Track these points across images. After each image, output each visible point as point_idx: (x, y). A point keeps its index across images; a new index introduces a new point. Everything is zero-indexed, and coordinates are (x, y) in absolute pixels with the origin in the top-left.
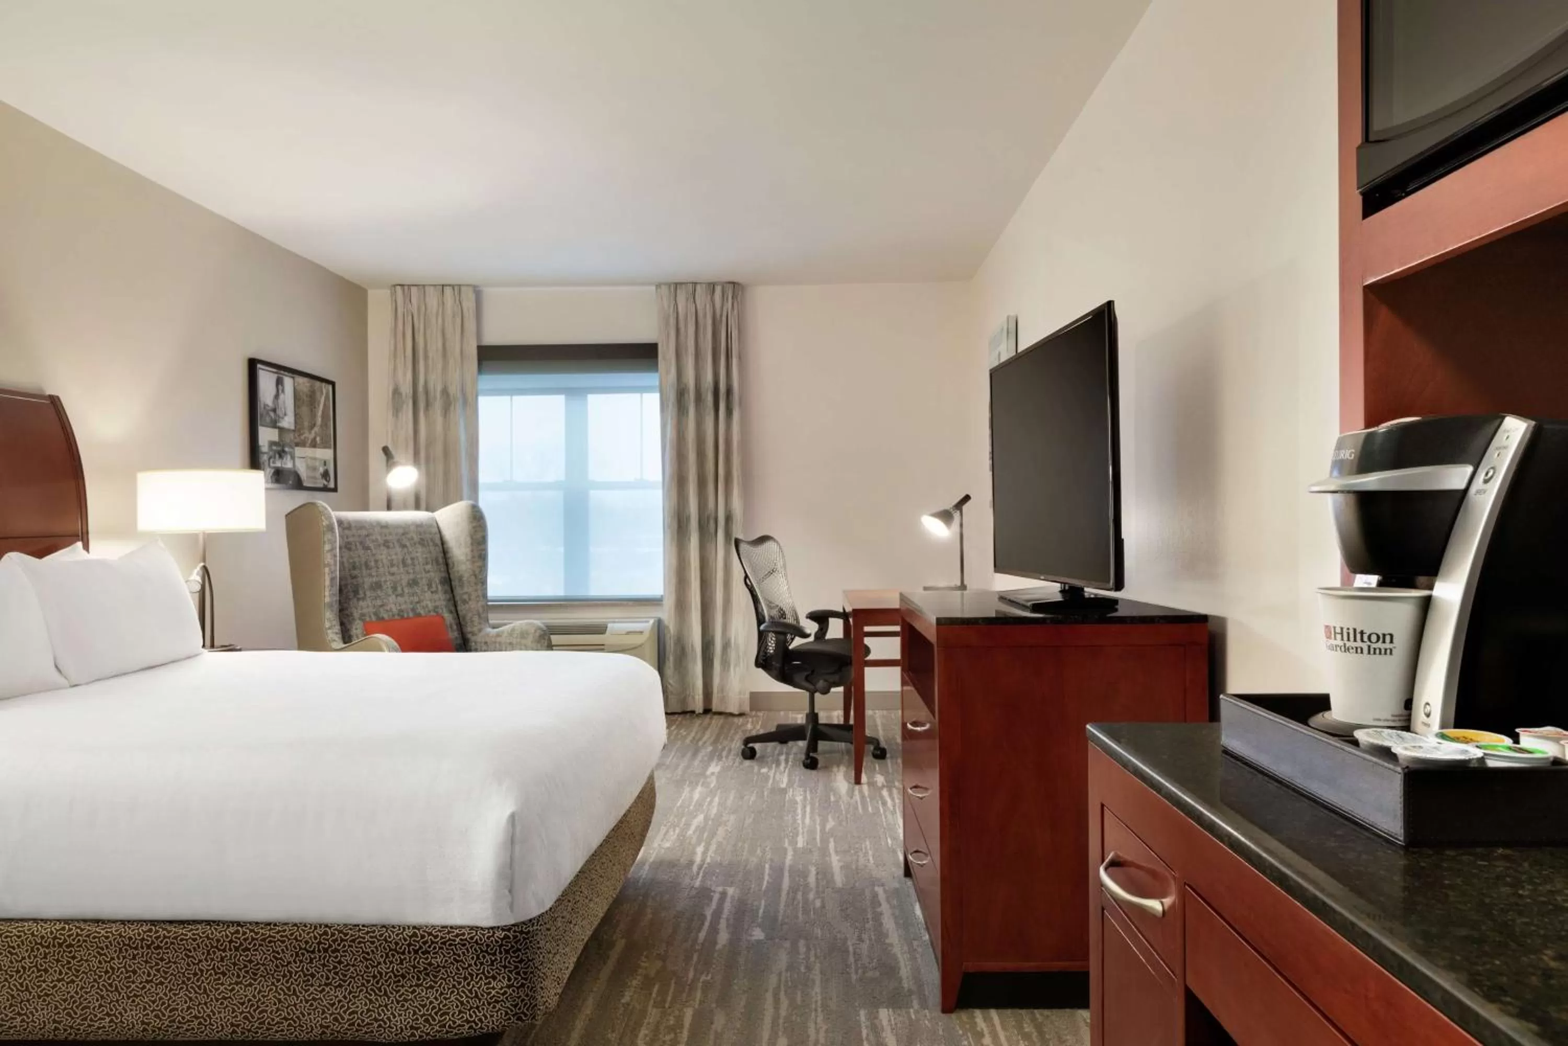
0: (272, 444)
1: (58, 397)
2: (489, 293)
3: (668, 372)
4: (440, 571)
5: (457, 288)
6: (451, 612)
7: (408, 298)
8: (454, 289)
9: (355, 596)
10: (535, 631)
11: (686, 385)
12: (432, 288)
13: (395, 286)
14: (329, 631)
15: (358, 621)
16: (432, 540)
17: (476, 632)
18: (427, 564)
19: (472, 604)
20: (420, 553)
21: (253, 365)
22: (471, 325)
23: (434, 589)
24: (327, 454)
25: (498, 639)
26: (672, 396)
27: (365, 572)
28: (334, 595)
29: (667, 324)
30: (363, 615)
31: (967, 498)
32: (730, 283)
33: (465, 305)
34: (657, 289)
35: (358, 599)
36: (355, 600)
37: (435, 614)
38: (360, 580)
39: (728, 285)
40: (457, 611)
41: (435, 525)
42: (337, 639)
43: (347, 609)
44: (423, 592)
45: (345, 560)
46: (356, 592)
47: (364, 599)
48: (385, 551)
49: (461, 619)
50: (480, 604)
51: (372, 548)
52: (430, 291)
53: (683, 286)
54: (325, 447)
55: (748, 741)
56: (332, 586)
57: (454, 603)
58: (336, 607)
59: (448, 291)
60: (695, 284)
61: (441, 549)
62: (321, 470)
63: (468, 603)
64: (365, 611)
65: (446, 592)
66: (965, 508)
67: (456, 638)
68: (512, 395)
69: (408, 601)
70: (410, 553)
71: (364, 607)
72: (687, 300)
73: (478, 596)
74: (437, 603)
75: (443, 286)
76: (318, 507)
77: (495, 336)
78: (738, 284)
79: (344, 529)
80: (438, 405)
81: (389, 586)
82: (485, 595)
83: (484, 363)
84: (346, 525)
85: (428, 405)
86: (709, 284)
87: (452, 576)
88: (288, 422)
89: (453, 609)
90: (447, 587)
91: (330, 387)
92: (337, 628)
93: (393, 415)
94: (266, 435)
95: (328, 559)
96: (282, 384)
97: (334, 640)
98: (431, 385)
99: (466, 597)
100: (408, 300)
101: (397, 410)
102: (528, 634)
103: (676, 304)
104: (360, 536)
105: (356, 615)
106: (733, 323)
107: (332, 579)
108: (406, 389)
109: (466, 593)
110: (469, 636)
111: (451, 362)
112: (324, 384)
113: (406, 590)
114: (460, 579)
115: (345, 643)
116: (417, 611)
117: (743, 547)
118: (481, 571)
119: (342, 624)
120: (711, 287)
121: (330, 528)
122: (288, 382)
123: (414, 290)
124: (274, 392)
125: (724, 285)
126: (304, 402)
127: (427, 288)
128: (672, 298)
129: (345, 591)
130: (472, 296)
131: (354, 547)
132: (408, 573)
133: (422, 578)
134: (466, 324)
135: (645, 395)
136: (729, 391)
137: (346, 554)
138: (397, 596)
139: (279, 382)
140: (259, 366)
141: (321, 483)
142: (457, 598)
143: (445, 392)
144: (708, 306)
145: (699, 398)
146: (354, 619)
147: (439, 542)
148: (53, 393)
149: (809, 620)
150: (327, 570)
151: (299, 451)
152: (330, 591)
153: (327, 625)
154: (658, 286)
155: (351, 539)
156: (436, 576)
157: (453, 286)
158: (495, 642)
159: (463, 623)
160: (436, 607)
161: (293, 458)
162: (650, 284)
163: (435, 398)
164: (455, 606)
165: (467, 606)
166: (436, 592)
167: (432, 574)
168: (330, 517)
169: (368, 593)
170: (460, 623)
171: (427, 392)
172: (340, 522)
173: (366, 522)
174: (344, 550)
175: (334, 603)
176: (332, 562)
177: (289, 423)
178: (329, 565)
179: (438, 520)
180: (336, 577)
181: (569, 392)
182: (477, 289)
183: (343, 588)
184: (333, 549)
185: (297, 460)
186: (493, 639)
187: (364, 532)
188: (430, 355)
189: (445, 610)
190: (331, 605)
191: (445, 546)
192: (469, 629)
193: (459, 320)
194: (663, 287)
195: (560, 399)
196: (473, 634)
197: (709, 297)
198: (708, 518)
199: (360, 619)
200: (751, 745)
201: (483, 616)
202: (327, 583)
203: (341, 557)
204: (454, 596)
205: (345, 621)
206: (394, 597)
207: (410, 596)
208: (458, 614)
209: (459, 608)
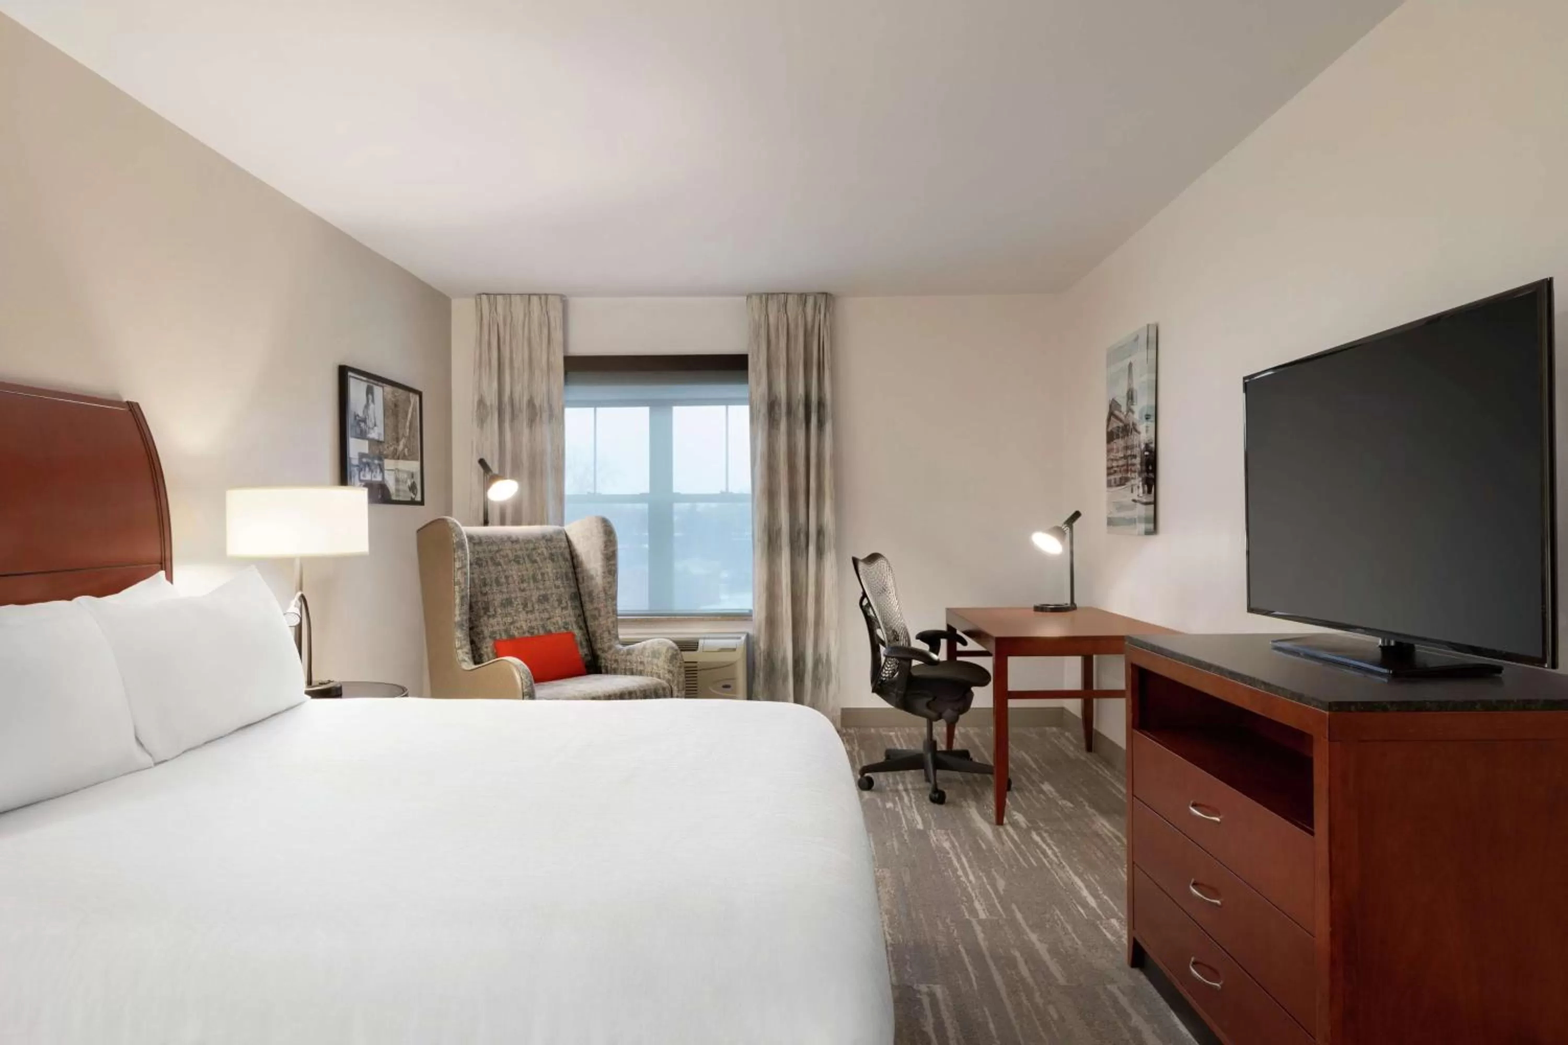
0: (362, 456)
1: (137, 404)
2: (576, 304)
3: (758, 384)
4: (571, 587)
5: (544, 297)
6: (581, 628)
7: (493, 306)
8: (540, 298)
9: (485, 613)
10: (668, 650)
11: (776, 397)
12: (518, 297)
13: (480, 295)
14: (460, 651)
15: (488, 640)
16: (562, 554)
17: (606, 649)
18: (557, 579)
19: (602, 621)
20: (549, 568)
21: (343, 372)
22: (557, 336)
23: (564, 605)
24: (414, 466)
25: (629, 657)
26: (764, 409)
27: (495, 588)
28: (464, 614)
29: (758, 335)
30: (494, 632)
31: (1077, 515)
32: (823, 293)
33: (552, 314)
34: (747, 299)
35: (489, 617)
36: (485, 618)
37: (565, 631)
38: (490, 597)
39: (820, 296)
40: (586, 627)
41: (564, 538)
42: (467, 659)
43: (477, 627)
44: (554, 608)
45: (475, 576)
46: (486, 609)
47: (494, 616)
48: (515, 567)
49: (591, 635)
50: (610, 620)
51: (502, 563)
52: (516, 300)
53: (775, 297)
54: (413, 459)
55: (864, 770)
56: (462, 605)
57: (583, 620)
58: (466, 625)
59: (535, 300)
60: (787, 294)
61: (571, 564)
62: (409, 483)
63: (598, 619)
64: (496, 628)
65: (574, 608)
66: (1076, 524)
67: (586, 655)
68: (595, 407)
69: (538, 618)
70: (540, 568)
71: (493, 625)
72: (779, 311)
73: (608, 613)
74: (568, 620)
75: (530, 295)
76: (448, 523)
77: (582, 347)
78: (831, 295)
79: (474, 544)
80: (524, 417)
81: (520, 603)
82: (615, 612)
83: (570, 373)
84: (477, 541)
85: (513, 417)
86: (802, 294)
87: (582, 591)
88: (376, 433)
89: (582, 624)
90: (577, 603)
91: (418, 398)
92: (467, 648)
93: (478, 426)
94: (357, 447)
95: (459, 576)
96: (372, 394)
97: (464, 661)
98: (516, 396)
99: (596, 613)
100: (493, 309)
101: (482, 421)
102: (660, 654)
103: (767, 315)
104: (490, 551)
105: (487, 633)
106: (824, 332)
107: (462, 598)
108: (491, 399)
109: (596, 609)
110: (599, 653)
111: (537, 373)
112: (411, 394)
113: (536, 607)
114: (590, 594)
115: (475, 663)
116: (548, 628)
117: (861, 566)
118: (610, 587)
119: (472, 642)
120: (803, 297)
121: (461, 545)
122: (378, 391)
123: (500, 298)
124: (364, 402)
125: (817, 295)
126: (393, 411)
127: (513, 298)
128: (764, 308)
129: (475, 610)
130: (559, 306)
131: (484, 564)
132: (538, 589)
133: (552, 594)
134: (553, 335)
135: (732, 408)
136: (821, 404)
137: (477, 570)
138: (527, 612)
139: (370, 391)
140: (350, 374)
141: (408, 496)
142: (588, 614)
143: (531, 403)
144: (800, 317)
145: (790, 412)
146: (484, 638)
147: (568, 556)
148: (130, 400)
149: (919, 641)
150: (457, 588)
151: (389, 464)
152: (460, 609)
153: (457, 644)
154: (749, 296)
155: (482, 555)
156: (564, 590)
157: (539, 295)
158: (626, 661)
159: (593, 639)
160: (566, 623)
161: (382, 470)
162: (740, 294)
163: (521, 411)
164: (585, 621)
165: (596, 623)
166: (566, 608)
167: (562, 589)
168: (461, 533)
169: (499, 611)
170: (589, 639)
171: (512, 405)
172: (471, 538)
173: (496, 537)
174: (475, 566)
175: (464, 623)
176: (462, 580)
177: (379, 434)
178: (459, 583)
179: (569, 534)
180: (467, 595)
181: (654, 404)
182: (564, 299)
183: (473, 605)
184: (464, 566)
185: (386, 473)
186: (623, 657)
187: (495, 548)
188: (516, 365)
189: (575, 626)
190: (461, 625)
191: (575, 561)
192: (599, 646)
193: (545, 331)
194: (754, 297)
195: (645, 411)
196: (604, 651)
197: (801, 309)
198: (799, 534)
199: (490, 637)
200: (867, 775)
201: (612, 632)
202: (458, 601)
203: (472, 573)
204: (583, 612)
205: (476, 639)
206: (524, 613)
207: (540, 613)
208: (587, 631)
209: (589, 624)
